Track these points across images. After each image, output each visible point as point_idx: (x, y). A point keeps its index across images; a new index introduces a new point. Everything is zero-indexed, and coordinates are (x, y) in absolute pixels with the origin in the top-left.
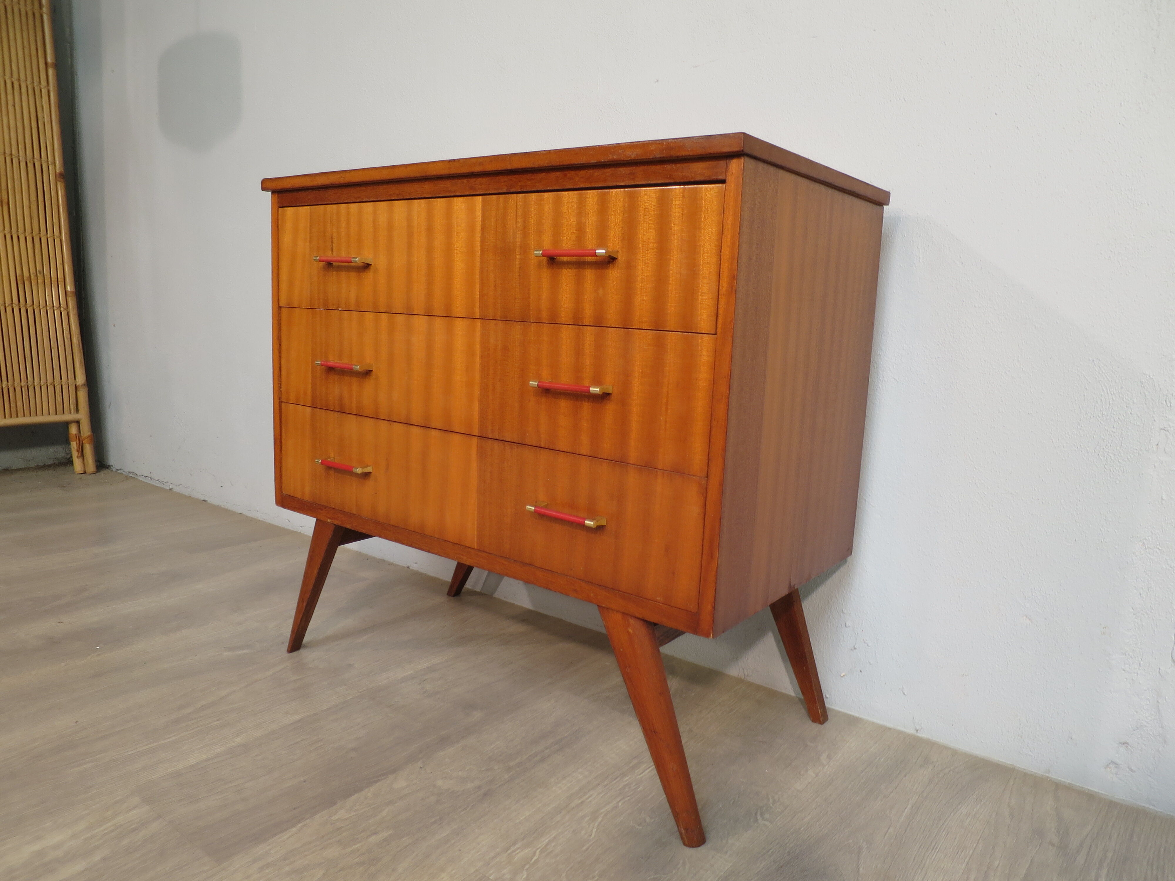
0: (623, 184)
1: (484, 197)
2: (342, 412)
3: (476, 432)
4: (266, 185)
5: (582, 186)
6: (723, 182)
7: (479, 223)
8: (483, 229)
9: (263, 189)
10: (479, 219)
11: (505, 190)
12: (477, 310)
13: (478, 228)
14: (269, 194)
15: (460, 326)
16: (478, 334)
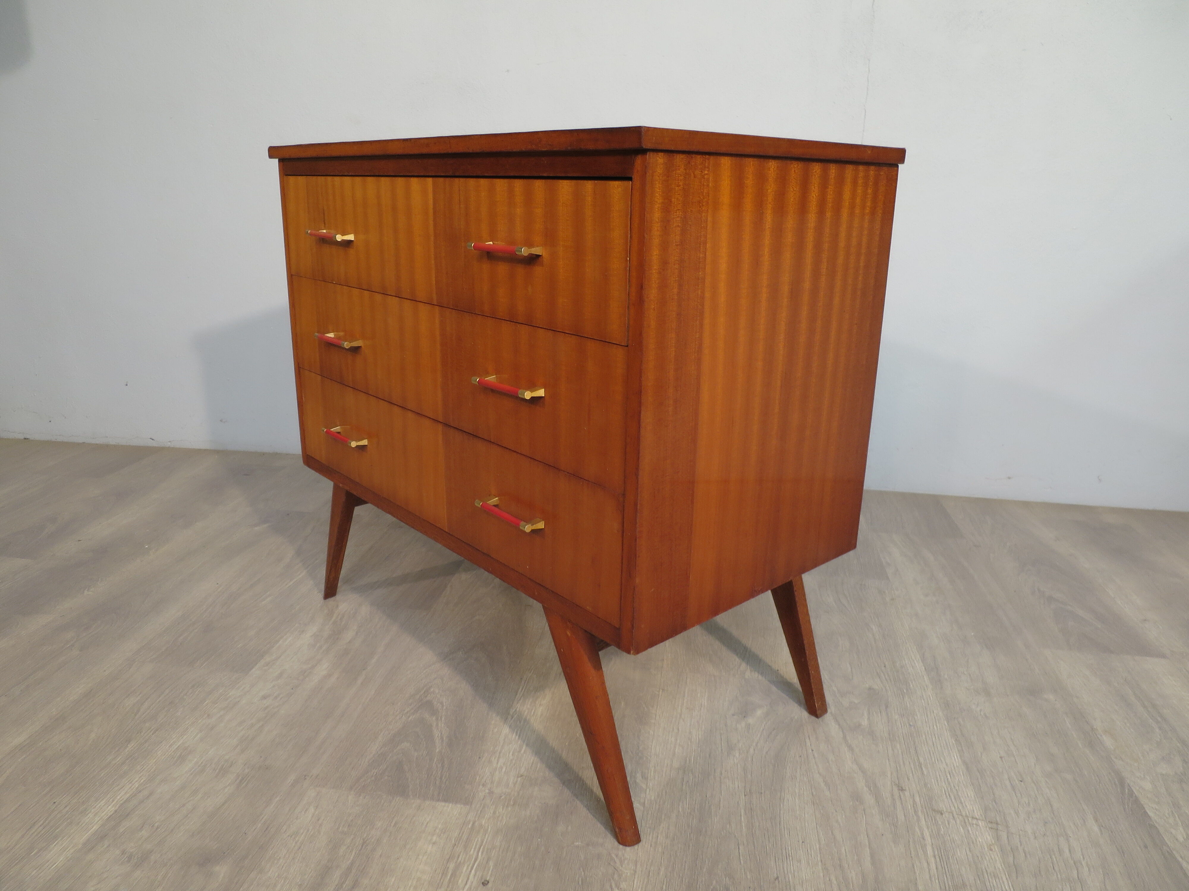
0: (545, 175)
1: (435, 179)
2: (342, 383)
3: (440, 419)
4: (273, 152)
5: (512, 174)
6: (630, 179)
7: (431, 206)
8: (435, 212)
9: (271, 156)
10: (431, 202)
11: (450, 173)
12: (435, 296)
13: (431, 211)
14: (276, 161)
15: (424, 310)
16: (437, 321)
